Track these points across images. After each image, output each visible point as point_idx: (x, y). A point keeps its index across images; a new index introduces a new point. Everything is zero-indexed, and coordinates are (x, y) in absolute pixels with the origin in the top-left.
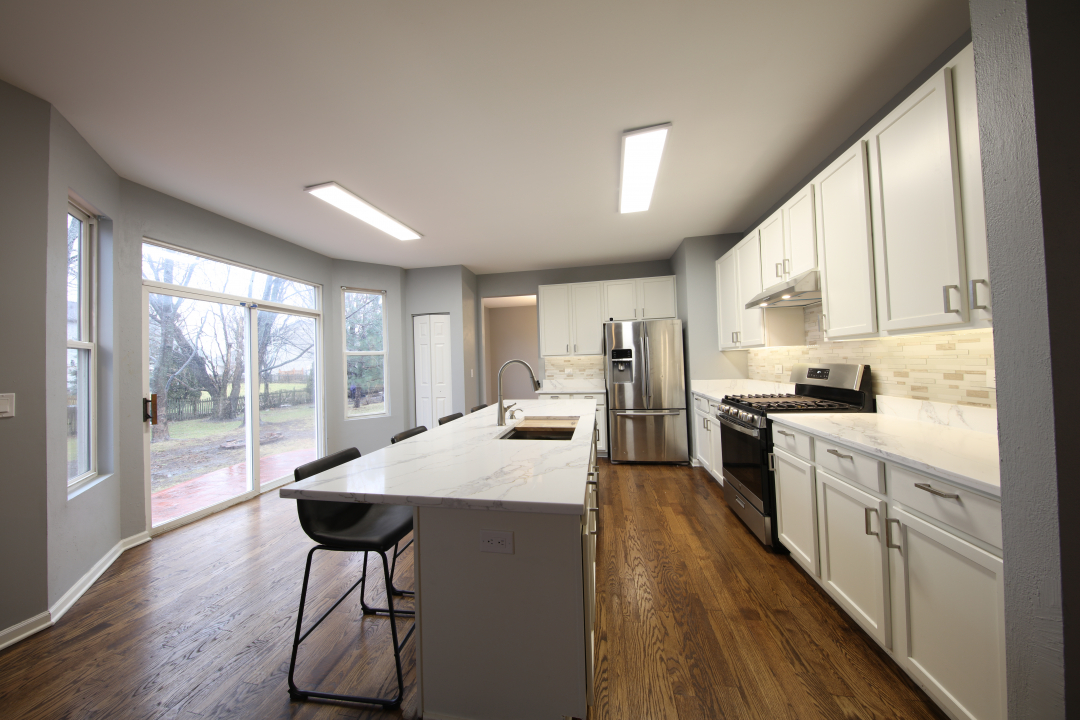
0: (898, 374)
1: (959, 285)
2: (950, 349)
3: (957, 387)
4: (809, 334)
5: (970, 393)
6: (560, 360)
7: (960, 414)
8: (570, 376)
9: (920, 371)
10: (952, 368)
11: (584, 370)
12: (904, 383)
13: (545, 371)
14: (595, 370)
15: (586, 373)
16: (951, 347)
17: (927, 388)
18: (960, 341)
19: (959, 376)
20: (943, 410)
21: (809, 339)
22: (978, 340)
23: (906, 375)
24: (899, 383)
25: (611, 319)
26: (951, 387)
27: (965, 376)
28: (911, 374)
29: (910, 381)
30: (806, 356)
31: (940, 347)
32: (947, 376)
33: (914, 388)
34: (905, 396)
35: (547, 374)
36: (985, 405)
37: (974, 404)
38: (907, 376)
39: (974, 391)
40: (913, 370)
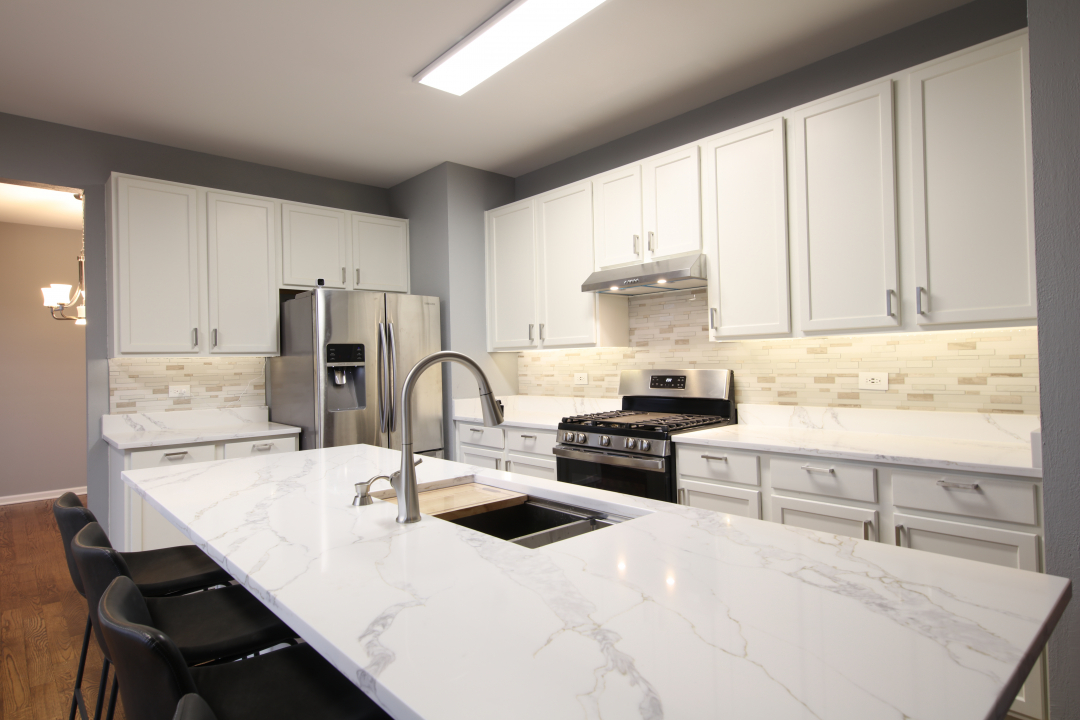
0: (763, 379)
1: (895, 290)
2: (822, 352)
3: (828, 390)
4: (636, 332)
5: (841, 396)
6: (158, 365)
7: (835, 416)
8: (182, 402)
9: (789, 375)
10: (824, 372)
11: (219, 388)
12: (770, 389)
13: (110, 392)
14: (246, 388)
15: (223, 394)
16: (823, 351)
17: (795, 393)
18: (831, 345)
19: (830, 379)
20: (818, 414)
21: (635, 338)
22: (850, 345)
23: (772, 380)
24: (763, 389)
25: (321, 282)
26: (822, 390)
27: (837, 379)
28: (778, 380)
29: (776, 387)
30: (631, 360)
31: (811, 351)
32: (818, 380)
33: (780, 394)
34: (770, 403)
35: (114, 400)
36: (856, 406)
37: (845, 405)
38: (774, 382)
39: (847, 394)
40: (781, 375)
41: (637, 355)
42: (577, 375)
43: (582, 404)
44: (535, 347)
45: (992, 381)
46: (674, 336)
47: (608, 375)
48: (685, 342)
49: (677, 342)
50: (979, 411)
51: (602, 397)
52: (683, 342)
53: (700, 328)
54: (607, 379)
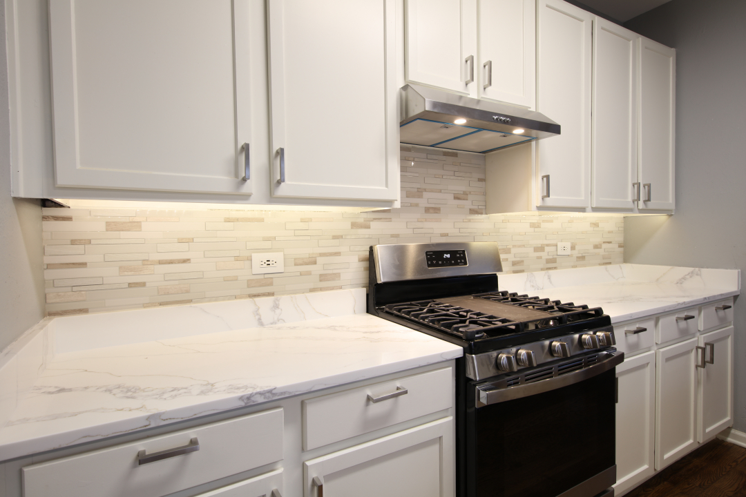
0: (503, 251)
2: (538, 227)
3: (541, 257)
5: (547, 261)
7: (549, 278)
9: (520, 246)
10: (539, 242)
12: (507, 260)
16: (538, 225)
19: (542, 248)
20: (540, 277)
22: (553, 220)
23: (509, 251)
24: (503, 260)
26: (537, 258)
27: (546, 248)
28: (514, 251)
29: (511, 257)
31: (532, 225)
32: (536, 249)
33: (513, 264)
34: (507, 272)
37: (549, 269)
38: (510, 253)
39: (550, 259)
40: (514, 246)
41: (373, 224)
42: (258, 258)
43: (276, 306)
44: (245, 198)
45: (604, 246)
46: (422, 202)
47: (322, 255)
48: (436, 210)
49: (427, 210)
50: (600, 264)
51: (312, 290)
52: (433, 210)
53: (452, 196)
54: (320, 260)
